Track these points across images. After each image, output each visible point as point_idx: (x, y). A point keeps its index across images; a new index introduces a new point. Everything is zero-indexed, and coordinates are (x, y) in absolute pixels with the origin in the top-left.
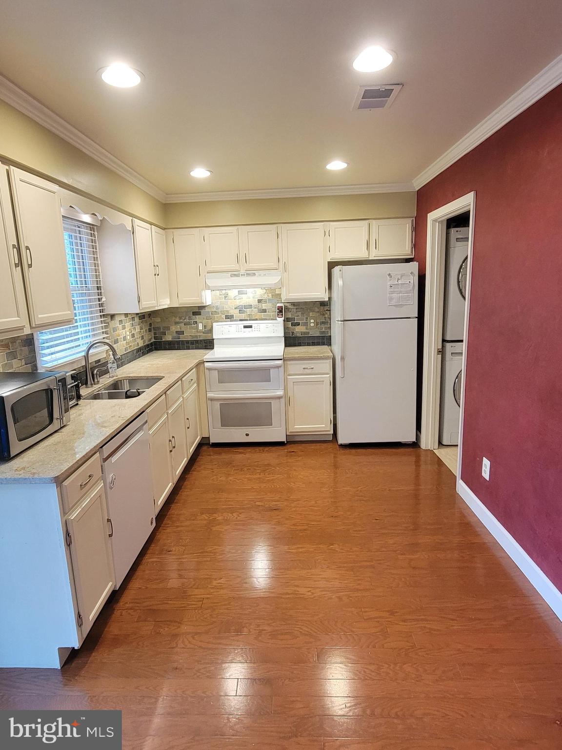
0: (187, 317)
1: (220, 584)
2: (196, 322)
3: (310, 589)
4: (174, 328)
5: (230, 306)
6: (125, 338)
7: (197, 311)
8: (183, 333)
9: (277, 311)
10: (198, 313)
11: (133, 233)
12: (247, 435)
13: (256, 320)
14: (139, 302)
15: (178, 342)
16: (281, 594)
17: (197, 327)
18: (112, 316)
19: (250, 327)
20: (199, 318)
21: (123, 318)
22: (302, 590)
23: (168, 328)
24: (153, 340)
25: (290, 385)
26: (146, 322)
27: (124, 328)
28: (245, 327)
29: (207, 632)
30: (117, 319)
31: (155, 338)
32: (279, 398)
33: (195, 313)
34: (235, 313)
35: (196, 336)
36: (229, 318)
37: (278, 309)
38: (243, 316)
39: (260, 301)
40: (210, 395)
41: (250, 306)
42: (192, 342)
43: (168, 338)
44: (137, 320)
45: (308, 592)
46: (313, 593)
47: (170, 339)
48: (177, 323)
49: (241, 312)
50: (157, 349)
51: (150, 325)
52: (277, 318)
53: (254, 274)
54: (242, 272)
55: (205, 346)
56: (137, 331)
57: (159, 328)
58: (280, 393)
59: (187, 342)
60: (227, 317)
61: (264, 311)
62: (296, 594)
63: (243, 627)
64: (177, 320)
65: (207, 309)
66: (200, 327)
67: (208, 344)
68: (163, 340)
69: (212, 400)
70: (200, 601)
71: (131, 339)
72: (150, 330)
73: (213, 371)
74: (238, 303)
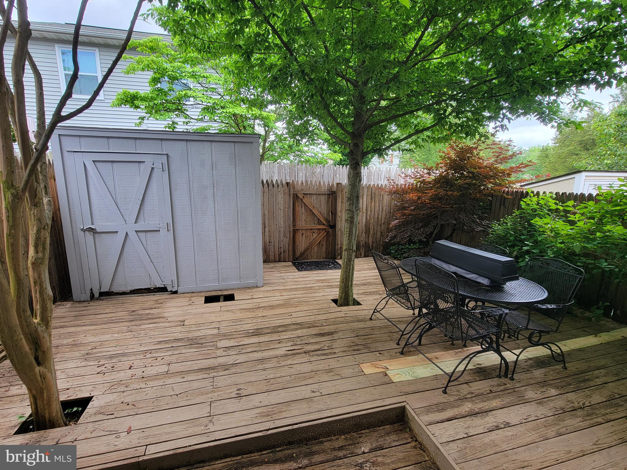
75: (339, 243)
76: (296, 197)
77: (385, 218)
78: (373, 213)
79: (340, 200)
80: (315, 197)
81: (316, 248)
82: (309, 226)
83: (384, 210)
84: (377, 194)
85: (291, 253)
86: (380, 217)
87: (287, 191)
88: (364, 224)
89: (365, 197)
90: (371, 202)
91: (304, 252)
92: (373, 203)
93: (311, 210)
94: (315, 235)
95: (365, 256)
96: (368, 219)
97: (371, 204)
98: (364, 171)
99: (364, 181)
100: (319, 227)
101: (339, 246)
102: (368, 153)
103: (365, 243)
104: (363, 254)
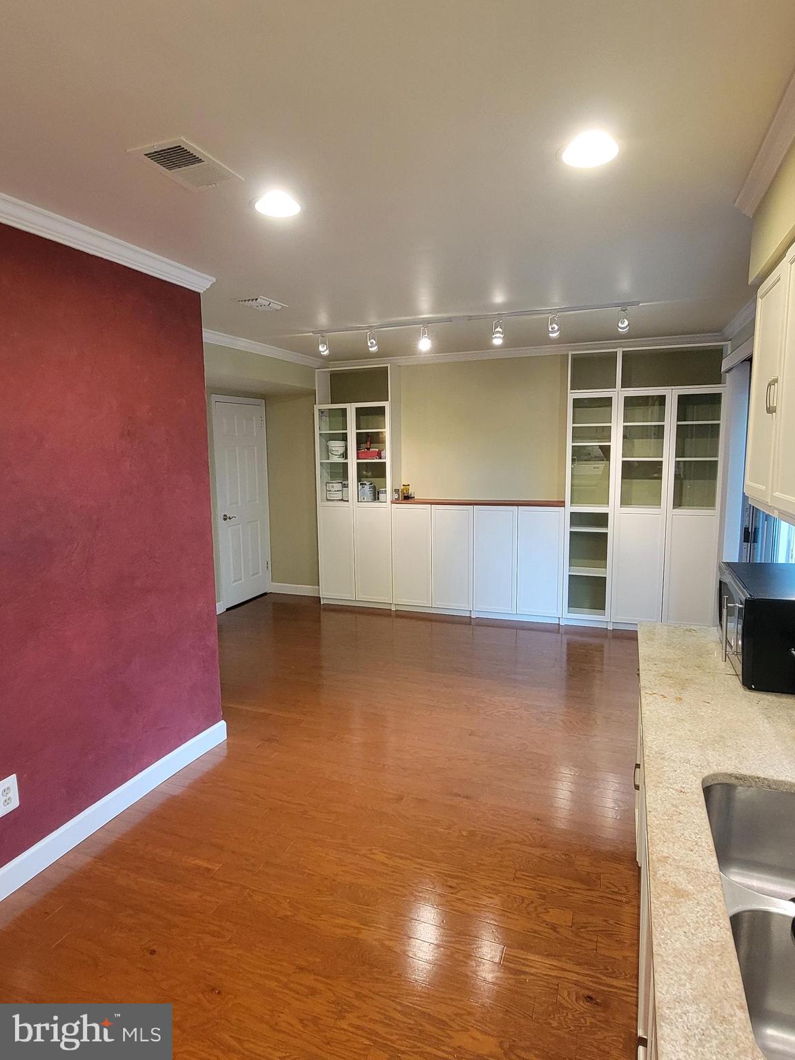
1: (490, 895)
3: (372, 856)
16: (410, 860)
22: (381, 857)
29: (508, 842)
45: (374, 854)
46: (371, 850)
62: (390, 854)
63: (466, 836)
70: (518, 878)
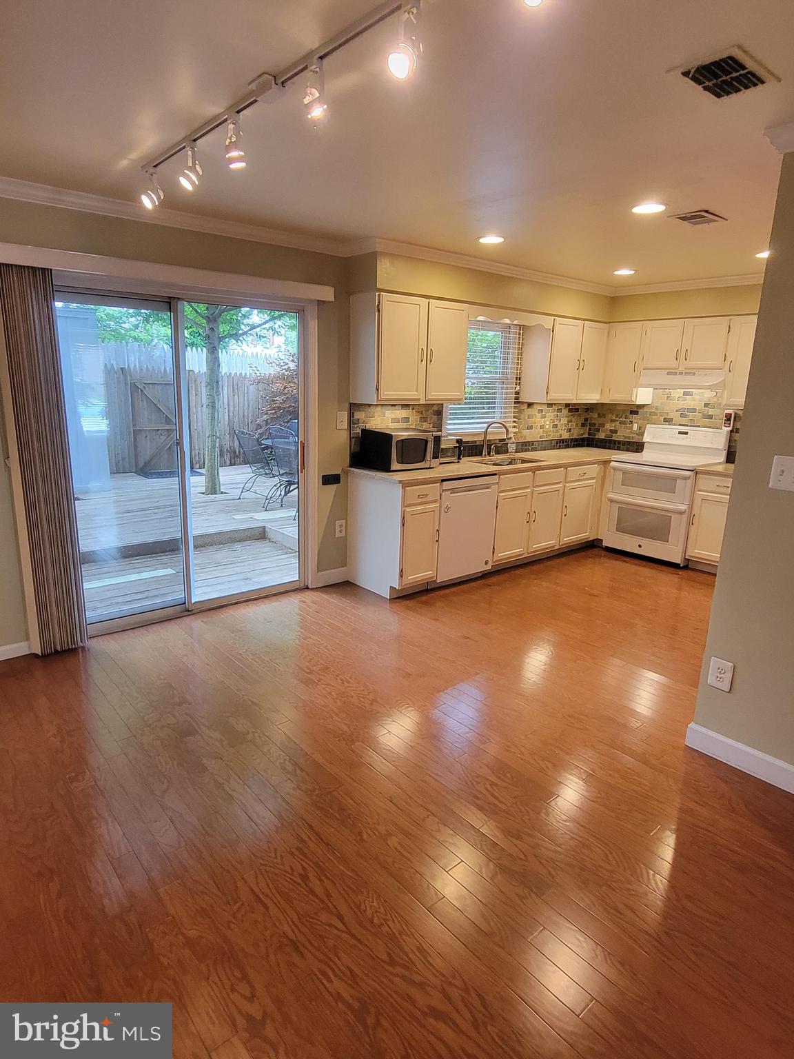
0: (624, 416)
2: (632, 422)
4: (609, 426)
5: (671, 409)
6: (542, 427)
7: (635, 410)
8: (616, 432)
9: (724, 418)
10: (635, 413)
11: (553, 331)
12: (640, 546)
13: (699, 426)
14: (547, 393)
15: (610, 442)
17: (632, 427)
18: (530, 405)
19: (686, 433)
20: (636, 419)
21: (545, 407)
23: (603, 425)
24: (586, 436)
25: (697, 501)
26: (580, 415)
27: (544, 417)
28: (680, 433)
30: (536, 407)
31: (589, 434)
32: (681, 513)
33: (633, 413)
34: (676, 416)
35: (629, 438)
36: (668, 421)
37: (726, 416)
38: (684, 420)
39: (706, 405)
40: (611, 496)
41: (694, 410)
42: (624, 443)
43: (602, 435)
44: (565, 412)
47: (603, 437)
48: (612, 421)
49: (682, 415)
50: (588, 446)
51: (586, 419)
52: (723, 428)
53: (694, 374)
54: (681, 369)
55: (637, 449)
56: (562, 422)
57: (595, 424)
58: (683, 507)
59: (619, 442)
60: (666, 420)
61: (710, 417)
64: (614, 418)
65: (646, 409)
66: (635, 427)
67: (638, 447)
68: (596, 437)
69: (612, 501)
71: (552, 429)
72: (583, 425)
73: (618, 472)
74: (680, 405)
75: (197, 448)
76: (134, 387)
77: (253, 416)
78: (237, 409)
79: (194, 392)
80: (160, 388)
81: (166, 455)
82: (153, 426)
83: (250, 405)
84: (240, 385)
85: (133, 461)
86: (246, 414)
87: (122, 379)
88: (227, 423)
89: (225, 388)
90: (234, 395)
91: (150, 461)
92: (236, 396)
93: (155, 405)
94: (163, 438)
95: (231, 465)
96: (231, 417)
97: (234, 398)
98: (223, 356)
99: (224, 369)
100: (167, 427)
101: (197, 452)
102: (224, 337)
103: (230, 447)
104: (228, 463)
